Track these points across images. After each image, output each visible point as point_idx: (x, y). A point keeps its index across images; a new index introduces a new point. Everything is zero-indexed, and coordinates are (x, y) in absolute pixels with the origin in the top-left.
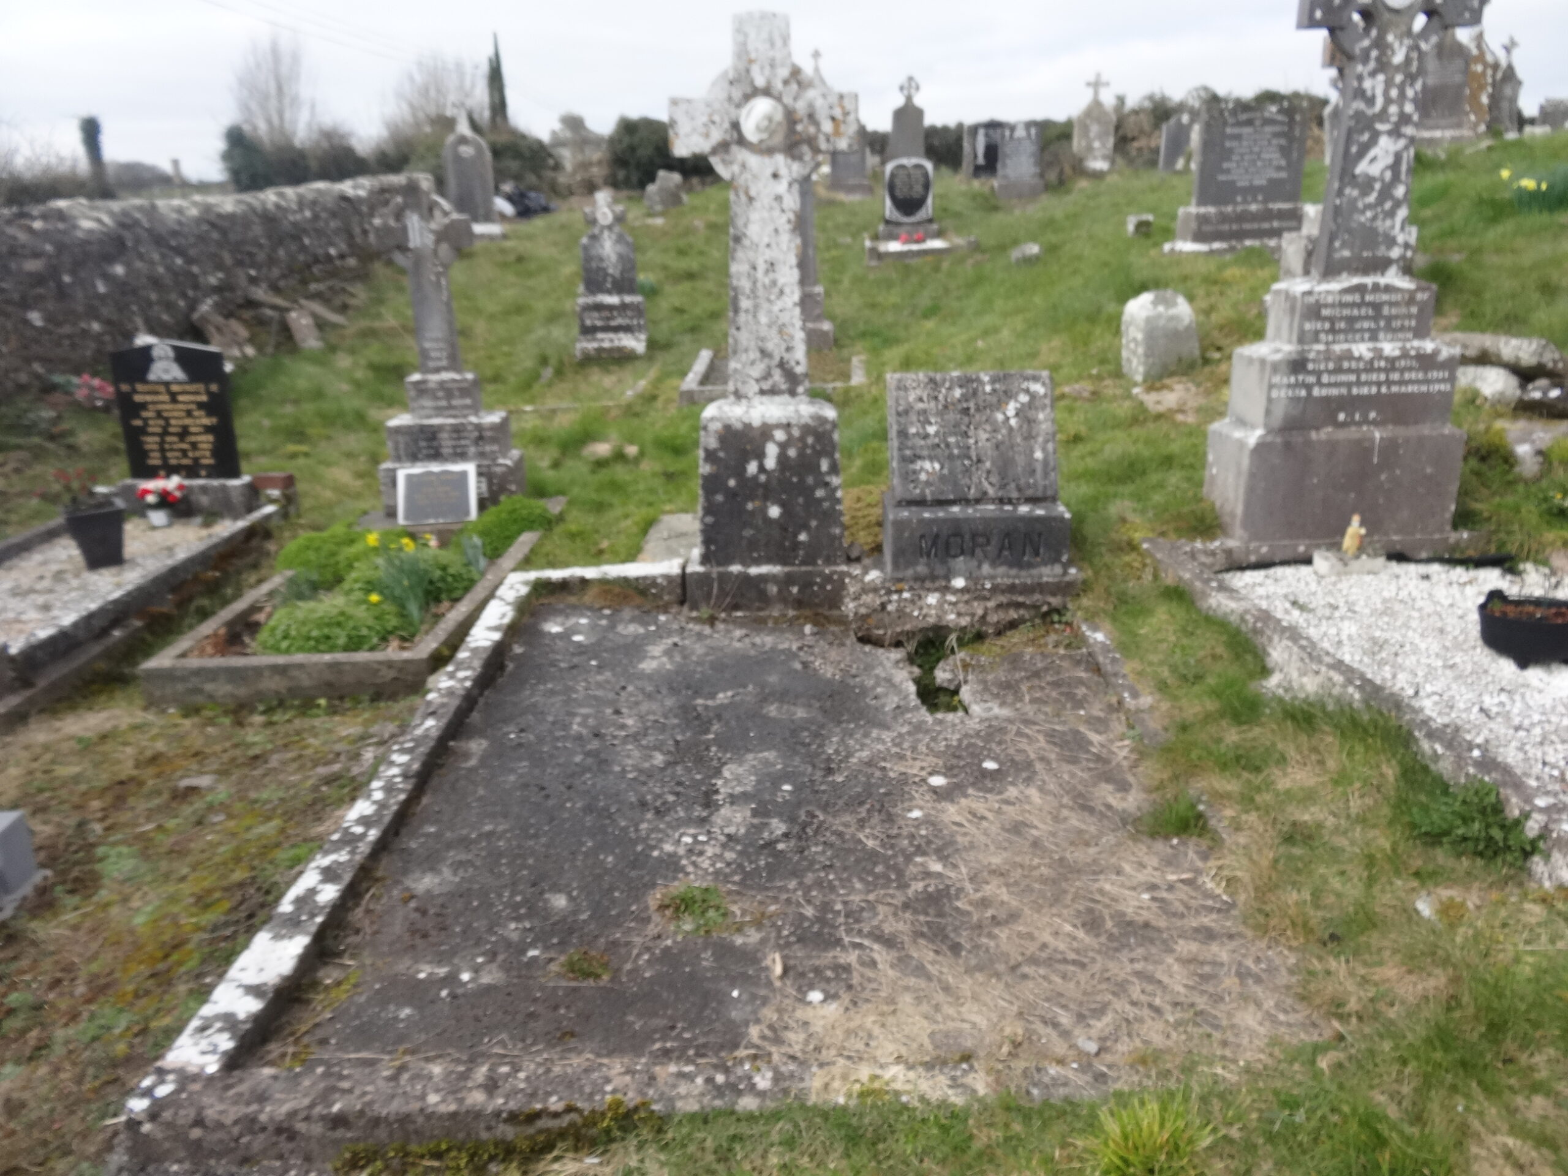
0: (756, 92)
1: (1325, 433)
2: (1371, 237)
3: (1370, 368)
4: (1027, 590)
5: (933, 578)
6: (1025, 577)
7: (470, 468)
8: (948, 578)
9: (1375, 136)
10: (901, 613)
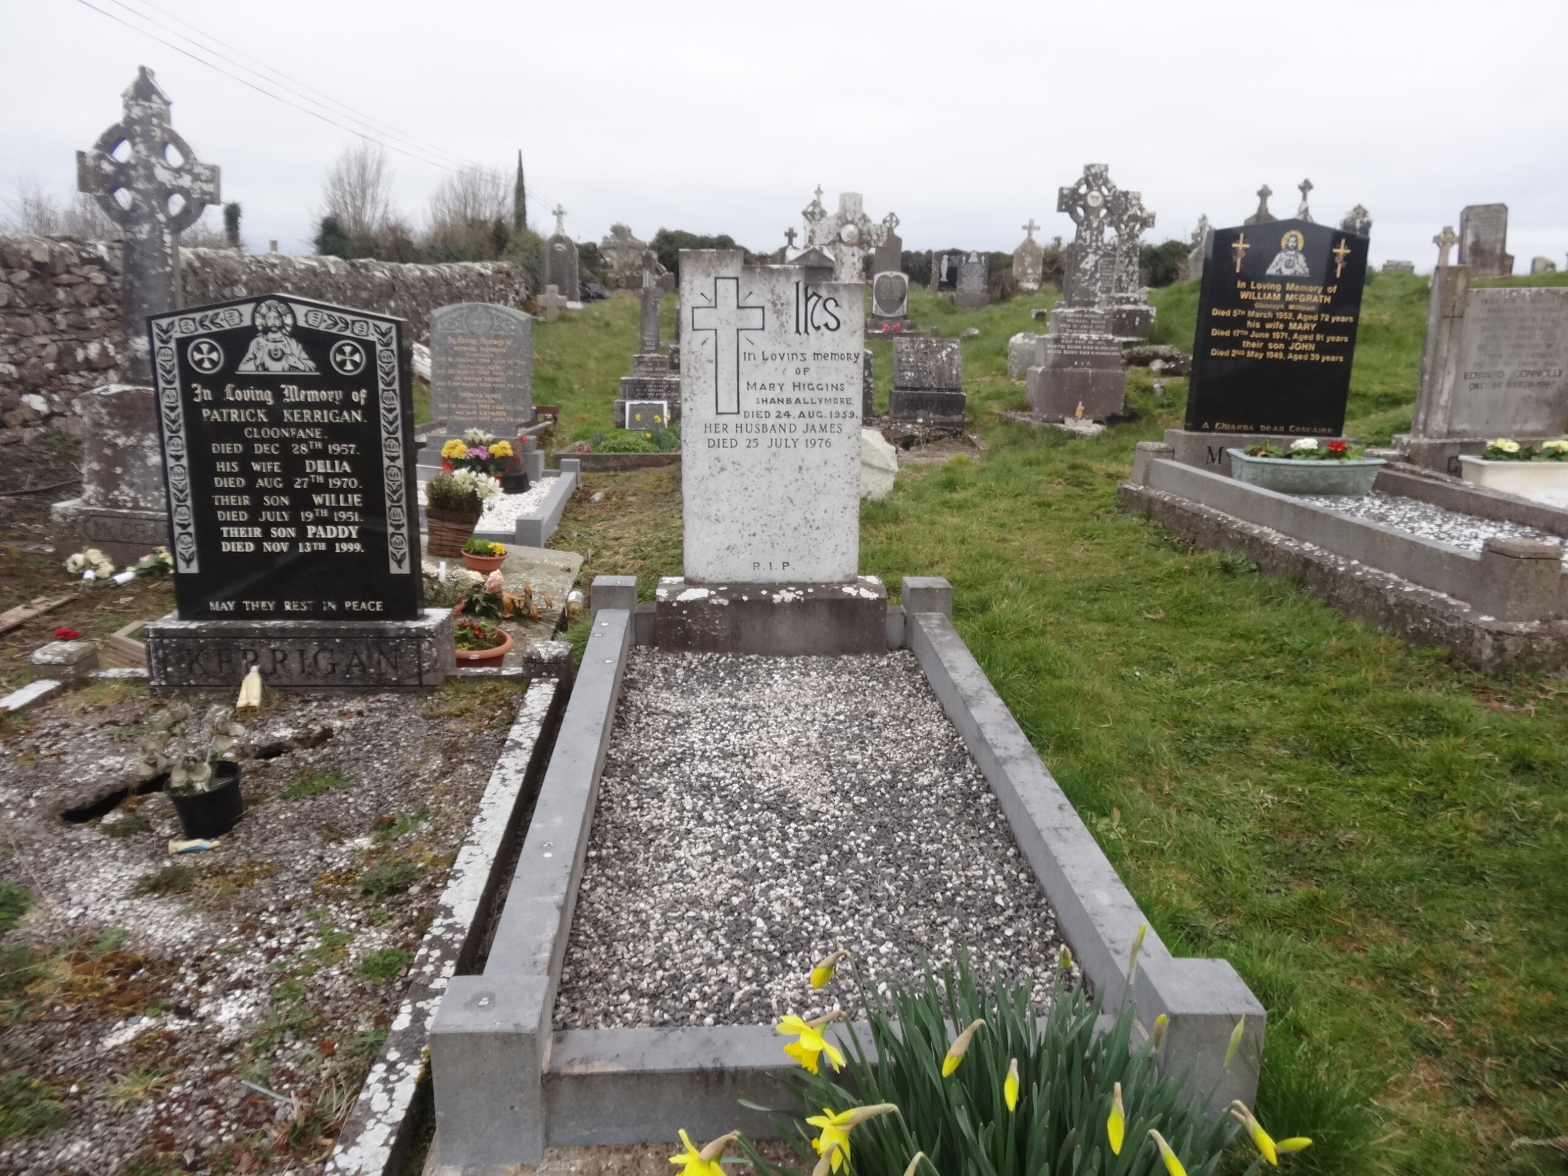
0: (847, 222)
1: (1070, 369)
2: (1087, 293)
3: (1086, 344)
4: (948, 424)
5: (910, 418)
6: (947, 419)
7: (665, 403)
8: (916, 417)
9: (1087, 254)
10: (896, 431)
